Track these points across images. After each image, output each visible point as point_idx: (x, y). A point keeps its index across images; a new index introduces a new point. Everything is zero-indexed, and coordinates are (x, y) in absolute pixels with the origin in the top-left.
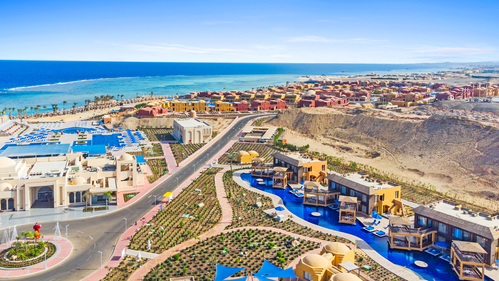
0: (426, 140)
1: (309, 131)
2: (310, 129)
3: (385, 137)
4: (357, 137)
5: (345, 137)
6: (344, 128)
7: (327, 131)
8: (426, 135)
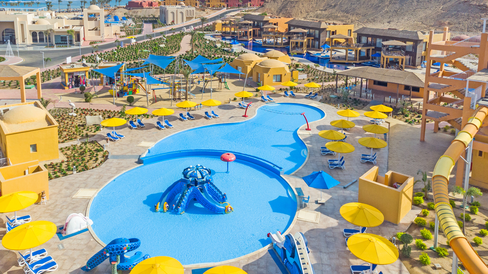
0: (396, 9)
1: (291, 15)
2: (292, 14)
3: (359, 12)
4: (334, 16)
5: (324, 17)
6: (324, 10)
7: (308, 15)
8: (397, 6)
